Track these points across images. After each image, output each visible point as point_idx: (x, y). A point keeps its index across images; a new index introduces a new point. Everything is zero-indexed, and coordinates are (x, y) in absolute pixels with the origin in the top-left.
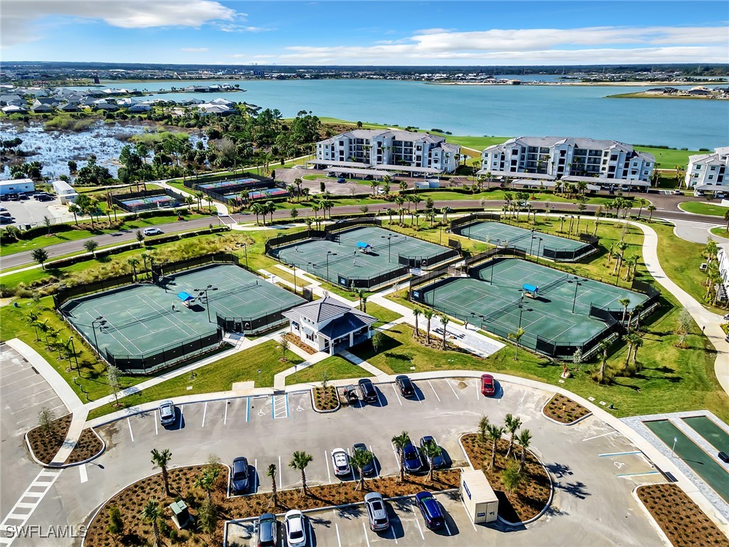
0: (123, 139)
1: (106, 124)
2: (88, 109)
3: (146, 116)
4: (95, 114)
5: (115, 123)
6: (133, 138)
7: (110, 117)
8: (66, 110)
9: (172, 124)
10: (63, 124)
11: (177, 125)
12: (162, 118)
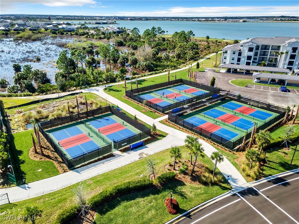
0: (62, 46)
1: (51, 37)
2: (43, 30)
3: (74, 33)
4: (46, 32)
5: (57, 37)
6: (68, 45)
7: (54, 33)
8: (30, 30)
9: (90, 37)
10: (25, 36)
11: (93, 38)
12: (84, 34)
